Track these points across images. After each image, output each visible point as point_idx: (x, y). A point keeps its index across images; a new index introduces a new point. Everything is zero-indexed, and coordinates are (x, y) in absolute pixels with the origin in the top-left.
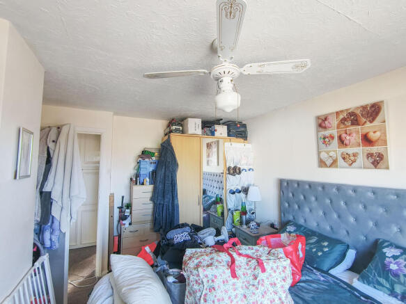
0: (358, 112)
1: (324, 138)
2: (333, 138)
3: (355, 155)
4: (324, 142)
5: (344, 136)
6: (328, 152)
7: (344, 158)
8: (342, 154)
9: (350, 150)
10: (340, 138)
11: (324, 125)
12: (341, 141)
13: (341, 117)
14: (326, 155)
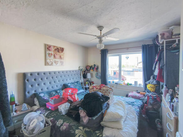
0: (59, 48)
1: (49, 54)
2: (52, 55)
3: (58, 62)
4: (49, 56)
5: (55, 55)
6: (50, 60)
7: (55, 62)
8: (55, 61)
9: (57, 60)
10: (54, 55)
11: (49, 49)
12: (54, 56)
13: (55, 48)
14: (49, 61)
